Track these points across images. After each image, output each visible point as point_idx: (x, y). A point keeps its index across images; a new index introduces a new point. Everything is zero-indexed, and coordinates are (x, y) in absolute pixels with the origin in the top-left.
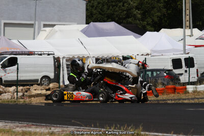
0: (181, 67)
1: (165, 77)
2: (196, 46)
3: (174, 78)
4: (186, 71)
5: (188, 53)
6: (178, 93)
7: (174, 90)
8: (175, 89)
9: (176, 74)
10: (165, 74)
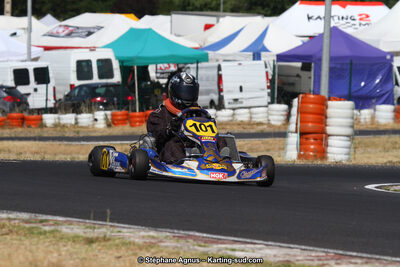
0: (27, 83)
1: (5, 98)
2: (47, 49)
3: (20, 101)
4: (36, 90)
5: (36, 59)
6: (29, 126)
7: (22, 121)
8: (23, 119)
9: (22, 95)
10: (5, 95)
